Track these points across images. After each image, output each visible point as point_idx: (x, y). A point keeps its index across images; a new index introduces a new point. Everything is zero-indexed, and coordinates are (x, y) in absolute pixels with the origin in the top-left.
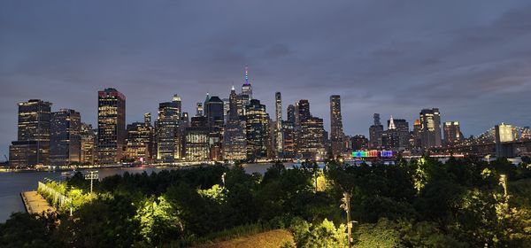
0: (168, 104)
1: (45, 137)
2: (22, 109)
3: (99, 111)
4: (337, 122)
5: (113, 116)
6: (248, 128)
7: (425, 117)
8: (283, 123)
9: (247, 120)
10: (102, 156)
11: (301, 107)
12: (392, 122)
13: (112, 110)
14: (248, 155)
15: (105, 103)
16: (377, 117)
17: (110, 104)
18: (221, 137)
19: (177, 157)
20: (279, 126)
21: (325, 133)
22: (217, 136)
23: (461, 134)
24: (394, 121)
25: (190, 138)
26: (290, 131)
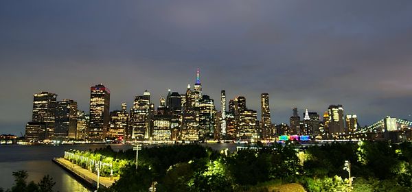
0: (142, 97)
1: (51, 120)
2: (36, 99)
3: (91, 102)
4: (266, 115)
5: (102, 105)
6: (200, 116)
7: (332, 111)
8: (226, 113)
9: (199, 110)
10: (92, 135)
11: (239, 101)
12: (307, 114)
13: (101, 101)
14: (200, 137)
15: (96, 96)
16: (295, 110)
17: (99, 96)
18: (179, 123)
19: (147, 137)
20: (224, 116)
22: (177, 122)
23: (358, 124)
24: (309, 113)
25: (158, 123)
26: (231, 120)
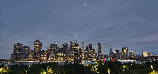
0: (53, 45)
1: (20, 53)
2: (15, 46)
3: (34, 46)
4: (100, 51)
5: (38, 48)
6: (74, 52)
7: (124, 50)
8: (84, 50)
9: (74, 50)
10: (34, 59)
11: (89, 46)
12: (115, 51)
13: (38, 46)
14: (74, 59)
15: (36, 44)
16: (111, 49)
17: (38, 44)
18: (67, 54)
19: (54, 59)
20: (83, 52)
23: (134, 54)
24: (116, 50)
25: (58, 54)
26: (86, 53)
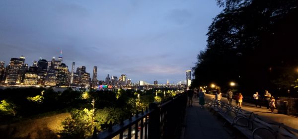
0: (16, 59)
4: (95, 76)
6: (59, 74)
7: (122, 77)
8: (74, 73)
9: (58, 71)
11: (82, 68)
12: (113, 77)
14: (57, 84)
16: (108, 75)
18: (44, 76)
19: (18, 83)
20: (72, 75)
21: (90, 79)
22: (43, 75)
23: (131, 82)
25: (27, 75)
26: (77, 77)
